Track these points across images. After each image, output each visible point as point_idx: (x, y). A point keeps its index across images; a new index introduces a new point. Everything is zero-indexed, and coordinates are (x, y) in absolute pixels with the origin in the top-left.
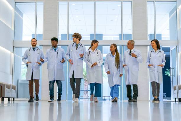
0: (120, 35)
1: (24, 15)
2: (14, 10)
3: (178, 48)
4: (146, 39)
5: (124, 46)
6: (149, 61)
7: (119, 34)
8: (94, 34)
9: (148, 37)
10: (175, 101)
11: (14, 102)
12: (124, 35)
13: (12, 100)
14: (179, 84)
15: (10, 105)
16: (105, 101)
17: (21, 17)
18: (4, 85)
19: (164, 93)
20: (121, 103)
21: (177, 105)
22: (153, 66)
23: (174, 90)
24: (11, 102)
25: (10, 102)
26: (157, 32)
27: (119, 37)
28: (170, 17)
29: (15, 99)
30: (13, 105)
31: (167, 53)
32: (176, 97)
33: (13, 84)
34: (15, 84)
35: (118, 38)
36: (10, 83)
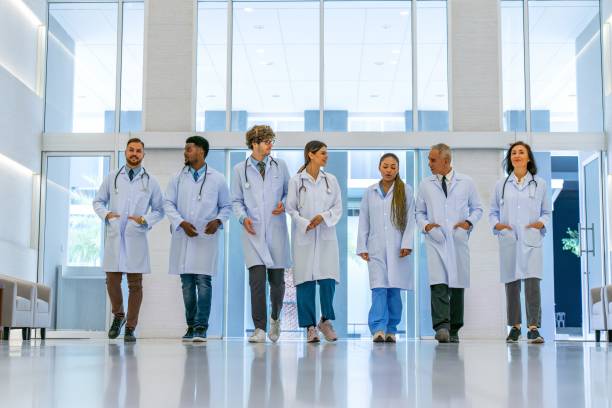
0: (409, 114)
1: (79, 46)
2: (44, 29)
3: (605, 160)
4: (498, 129)
5: (422, 152)
6: (498, 212)
7: (404, 111)
8: (318, 112)
9: (504, 119)
10: (598, 340)
11: (43, 344)
12: (419, 112)
13: (39, 335)
14: (609, 283)
15: (28, 355)
16: (357, 341)
17: (67, 50)
18: (11, 285)
19: (559, 314)
20: (411, 345)
21: (603, 354)
22: (510, 229)
23: (594, 302)
24: (32, 343)
25: (29, 344)
26: (536, 105)
27: (402, 120)
28: (577, 53)
29: (48, 334)
30: (42, 355)
31: (570, 177)
32: (601, 326)
33: (41, 283)
34: (46, 282)
35: (400, 124)
36: (30, 278)
